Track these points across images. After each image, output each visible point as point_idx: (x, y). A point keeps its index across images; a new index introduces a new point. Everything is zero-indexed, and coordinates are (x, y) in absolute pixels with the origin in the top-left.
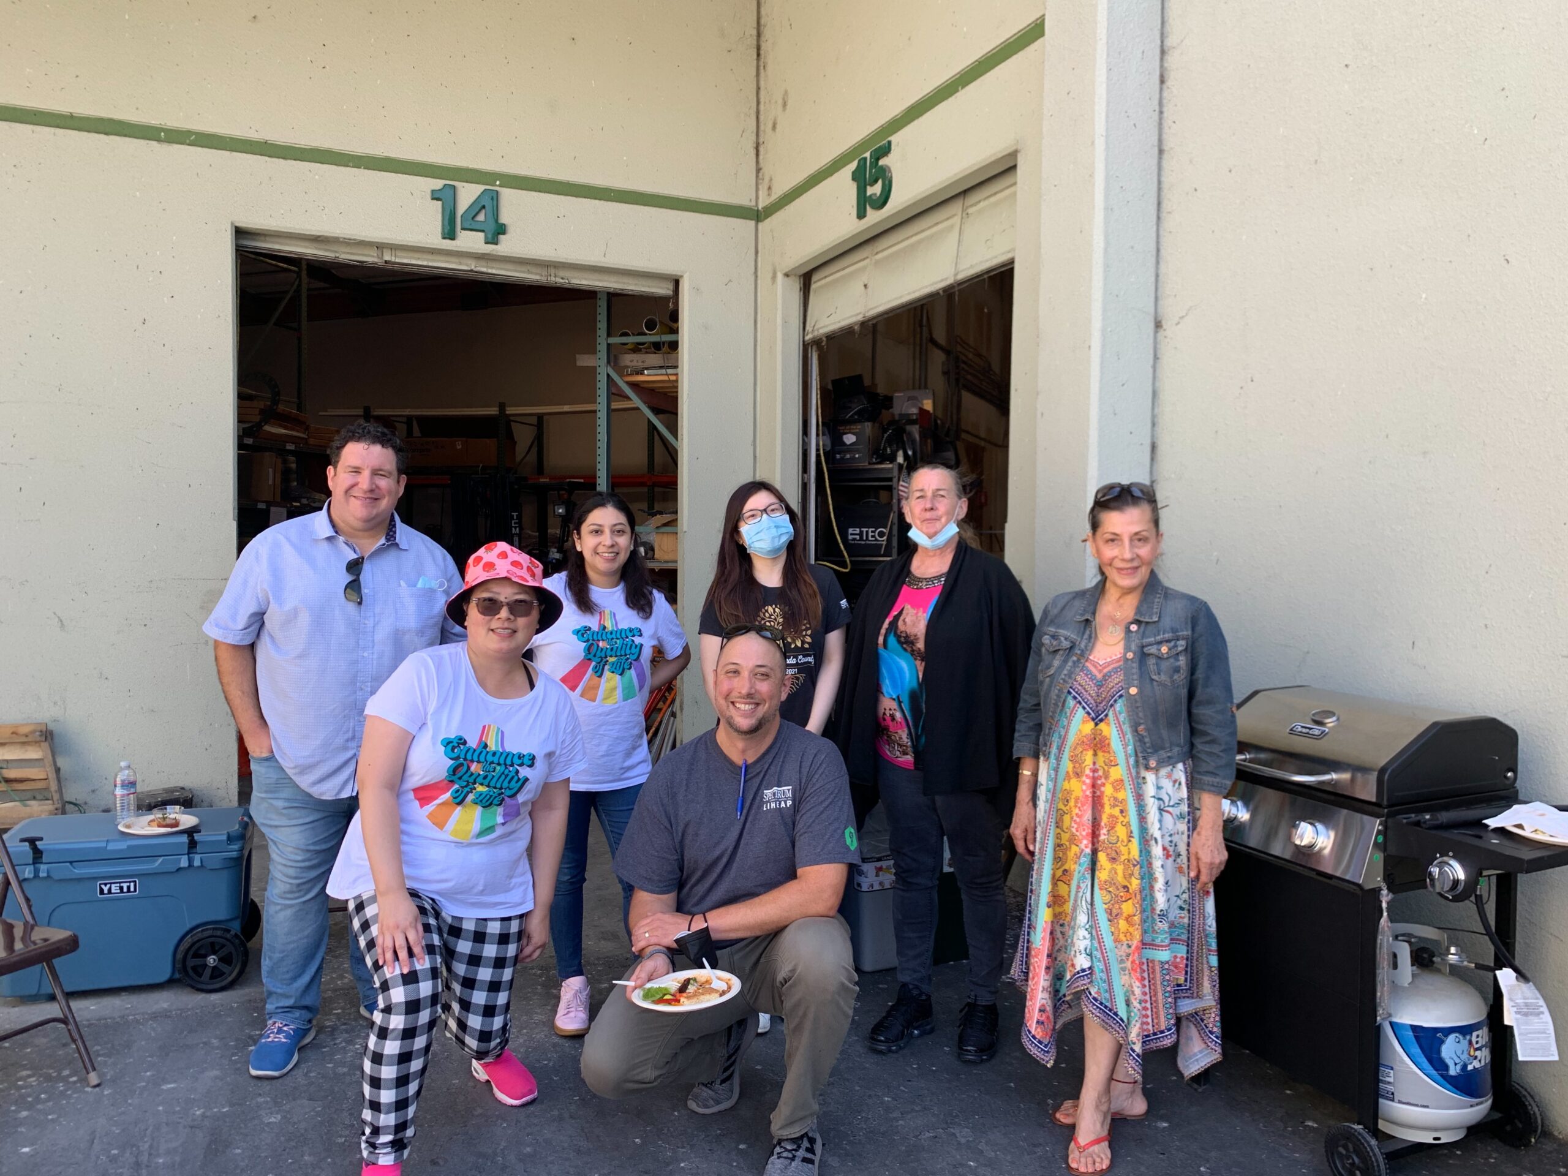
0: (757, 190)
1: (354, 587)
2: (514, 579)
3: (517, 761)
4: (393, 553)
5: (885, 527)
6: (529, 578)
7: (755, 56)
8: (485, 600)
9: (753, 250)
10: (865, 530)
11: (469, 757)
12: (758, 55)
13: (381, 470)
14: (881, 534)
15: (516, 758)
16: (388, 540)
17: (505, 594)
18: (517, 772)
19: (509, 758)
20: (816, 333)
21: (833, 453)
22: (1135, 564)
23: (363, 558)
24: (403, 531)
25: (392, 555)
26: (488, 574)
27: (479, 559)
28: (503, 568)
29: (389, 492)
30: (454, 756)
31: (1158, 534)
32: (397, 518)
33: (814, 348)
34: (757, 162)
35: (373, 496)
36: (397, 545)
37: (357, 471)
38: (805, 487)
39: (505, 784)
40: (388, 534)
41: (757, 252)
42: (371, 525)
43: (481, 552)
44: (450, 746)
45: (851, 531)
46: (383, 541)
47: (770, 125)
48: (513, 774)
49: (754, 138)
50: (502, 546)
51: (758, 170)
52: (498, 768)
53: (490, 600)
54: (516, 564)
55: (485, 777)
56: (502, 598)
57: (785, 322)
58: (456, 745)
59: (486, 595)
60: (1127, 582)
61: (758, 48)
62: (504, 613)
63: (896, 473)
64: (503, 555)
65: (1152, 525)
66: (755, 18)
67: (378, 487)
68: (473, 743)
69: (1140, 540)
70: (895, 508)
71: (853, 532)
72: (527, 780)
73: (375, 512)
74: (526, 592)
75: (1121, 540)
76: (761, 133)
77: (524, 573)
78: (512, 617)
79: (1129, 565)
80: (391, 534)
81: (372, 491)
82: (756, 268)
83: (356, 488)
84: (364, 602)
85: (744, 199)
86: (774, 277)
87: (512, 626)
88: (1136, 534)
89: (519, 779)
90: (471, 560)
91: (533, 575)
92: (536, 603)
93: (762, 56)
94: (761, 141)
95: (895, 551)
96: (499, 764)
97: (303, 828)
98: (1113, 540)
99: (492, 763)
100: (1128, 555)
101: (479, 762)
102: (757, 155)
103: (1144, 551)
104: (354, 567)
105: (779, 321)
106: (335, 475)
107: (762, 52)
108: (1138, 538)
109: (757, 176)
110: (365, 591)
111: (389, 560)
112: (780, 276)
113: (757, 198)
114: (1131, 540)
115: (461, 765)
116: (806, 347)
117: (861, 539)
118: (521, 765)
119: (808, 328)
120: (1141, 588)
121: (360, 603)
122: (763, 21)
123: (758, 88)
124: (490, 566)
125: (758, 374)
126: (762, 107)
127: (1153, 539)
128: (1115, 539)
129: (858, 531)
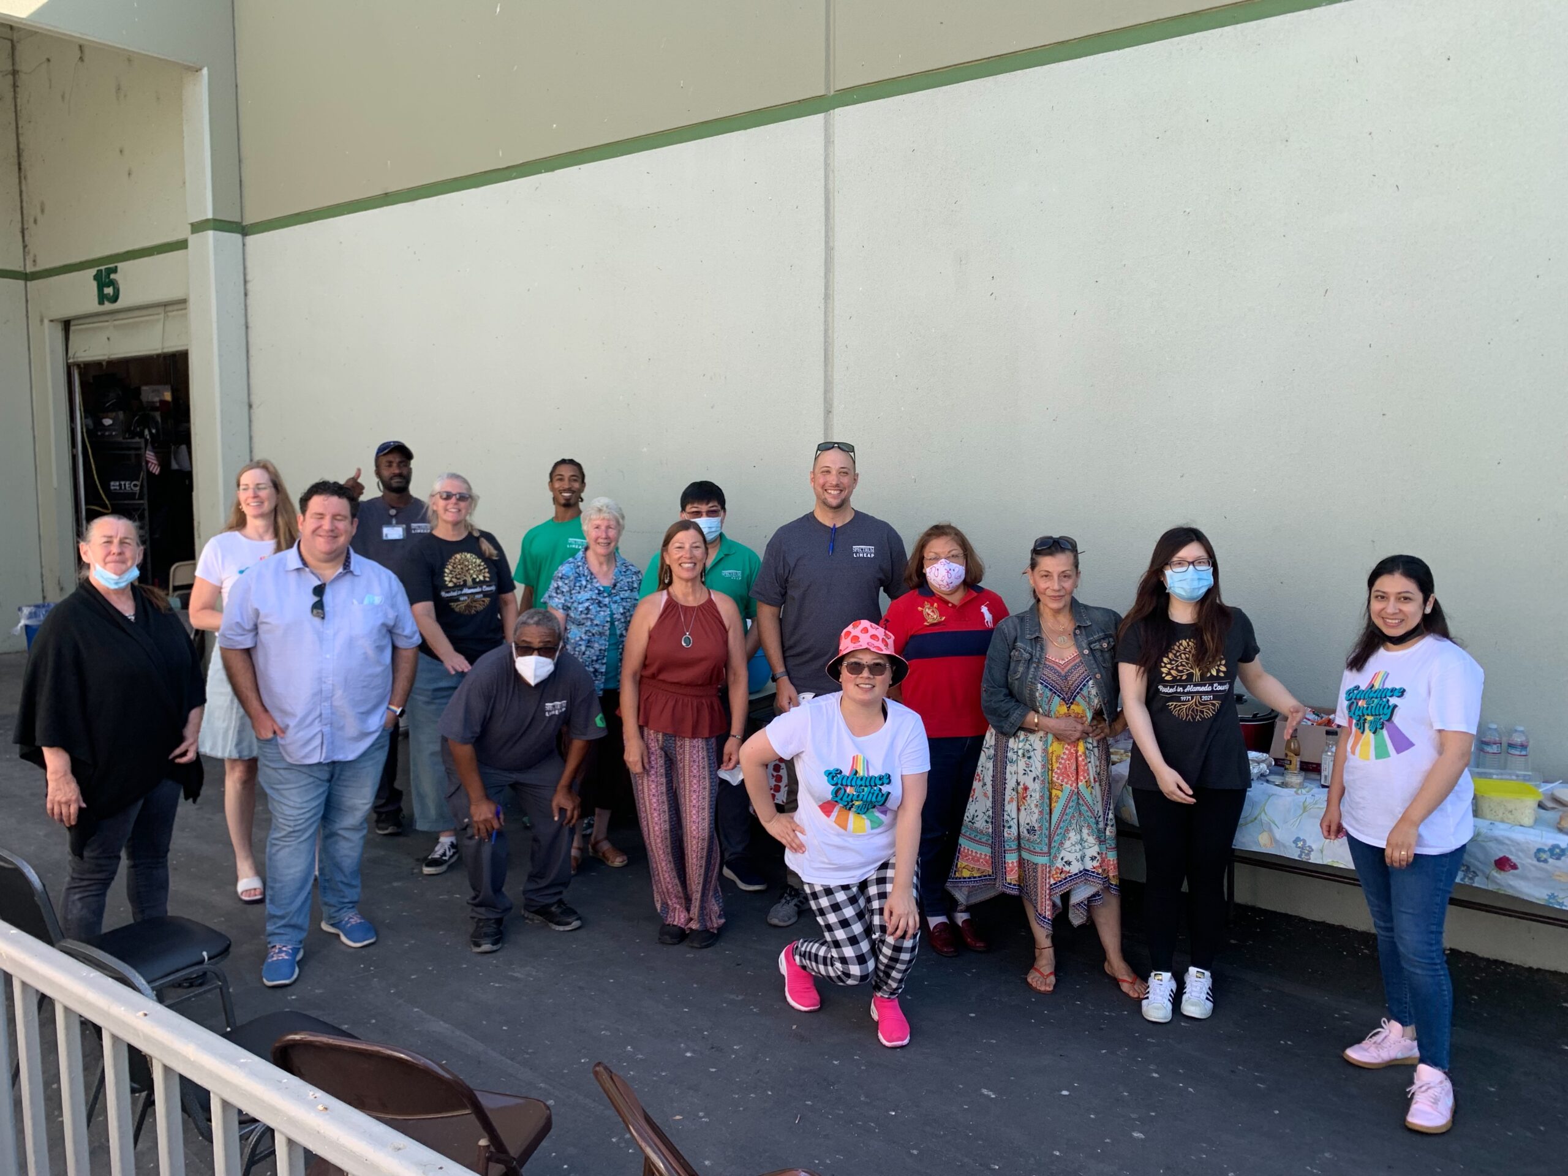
0: (25, 260)
1: (318, 607)
2: (872, 649)
3: (878, 782)
4: (348, 577)
5: (137, 480)
6: (883, 647)
7: (17, 170)
8: (852, 663)
9: (24, 299)
10: (123, 483)
11: (844, 783)
12: (20, 169)
13: (339, 515)
14: (135, 486)
15: (877, 780)
16: (345, 569)
17: (866, 659)
18: (880, 790)
19: (873, 779)
20: (76, 360)
21: (94, 434)
22: (1062, 593)
23: (325, 584)
24: (356, 559)
25: (347, 581)
26: (854, 645)
27: (849, 633)
28: (864, 641)
29: (346, 531)
30: (834, 782)
31: (1078, 573)
32: (352, 551)
33: (75, 367)
34: (24, 241)
35: (334, 534)
36: (351, 572)
37: (321, 516)
38: (74, 458)
39: (874, 799)
40: (344, 565)
41: (27, 301)
42: (331, 557)
43: (850, 628)
44: (831, 776)
45: (112, 483)
46: (341, 570)
47: (32, 220)
48: (877, 792)
49: (20, 225)
50: (865, 623)
51: (25, 247)
52: (866, 789)
53: (856, 663)
54: (874, 637)
55: (858, 796)
56: (864, 662)
57: (52, 351)
58: (834, 775)
59: (853, 660)
60: (1055, 605)
61: (19, 164)
62: (866, 673)
63: (143, 445)
64: (865, 630)
65: (1073, 567)
66: (15, 144)
67: (336, 528)
68: (846, 772)
69: (1065, 576)
70: (144, 468)
71: (114, 485)
72: (889, 793)
73: (335, 546)
74: (881, 658)
75: (1052, 576)
76: (25, 222)
77: (880, 644)
78: (872, 677)
79: (1057, 594)
80: (347, 564)
81: (332, 531)
82: (27, 312)
83: (320, 530)
84: (326, 618)
85: (16, 266)
86: (42, 321)
87: (871, 682)
88: (1063, 572)
89: (883, 795)
90: (843, 634)
91: (886, 645)
92: (888, 665)
93: (23, 170)
94: (26, 227)
95: (146, 497)
96: (866, 786)
97: (304, 788)
98: (1046, 576)
99: (861, 786)
100: (1056, 587)
101: (851, 786)
102: (23, 237)
103: (1068, 584)
104: (319, 591)
105: (48, 350)
106: (304, 520)
107: (22, 167)
108: (1064, 575)
109: (24, 251)
110: (327, 609)
111: (346, 583)
112: (46, 321)
113: (25, 265)
114: (1059, 576)
115: (840, 789)
116: (69, 368)
117: (121, 488)
118: (882, 784)
119: (70, 354)
120: (1068, 608)
121: (323, 618)
122: (21, 146)
123: (21, 192)
124: (856, 639)
125: (33, 383)
126: (25, 204)
127: (1074, 577)
128: (1048, 575)
129: (118, 483)
